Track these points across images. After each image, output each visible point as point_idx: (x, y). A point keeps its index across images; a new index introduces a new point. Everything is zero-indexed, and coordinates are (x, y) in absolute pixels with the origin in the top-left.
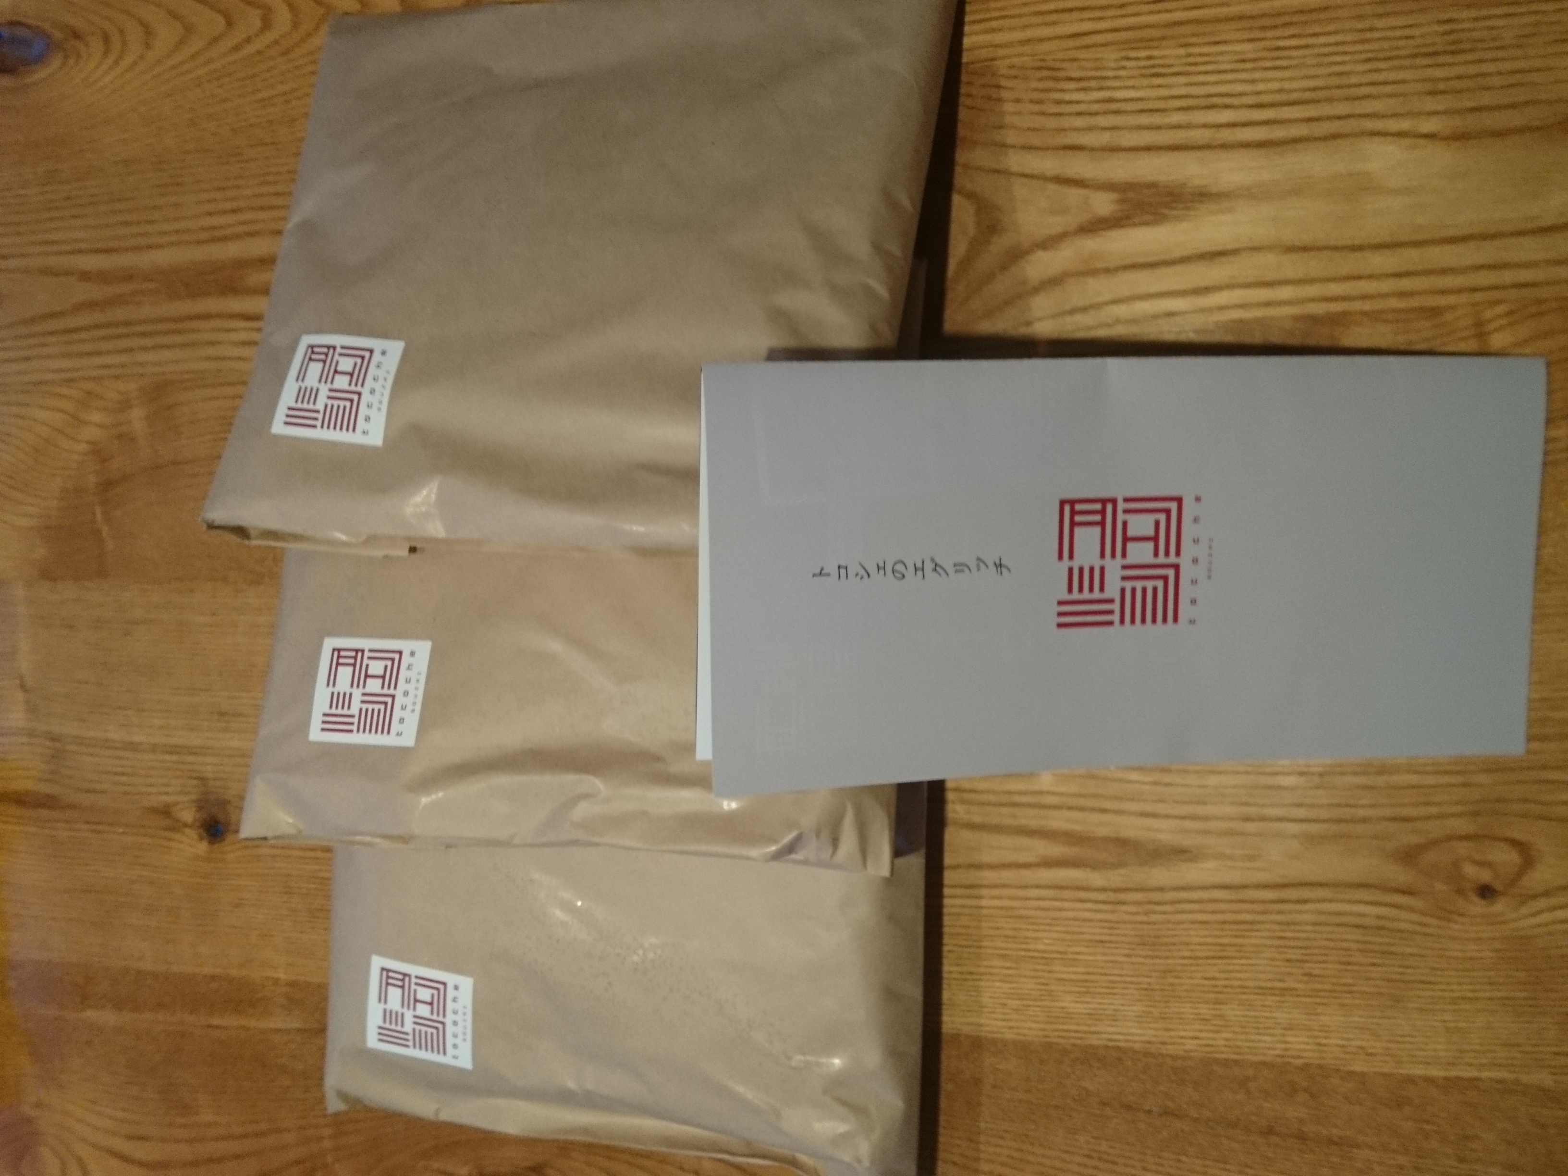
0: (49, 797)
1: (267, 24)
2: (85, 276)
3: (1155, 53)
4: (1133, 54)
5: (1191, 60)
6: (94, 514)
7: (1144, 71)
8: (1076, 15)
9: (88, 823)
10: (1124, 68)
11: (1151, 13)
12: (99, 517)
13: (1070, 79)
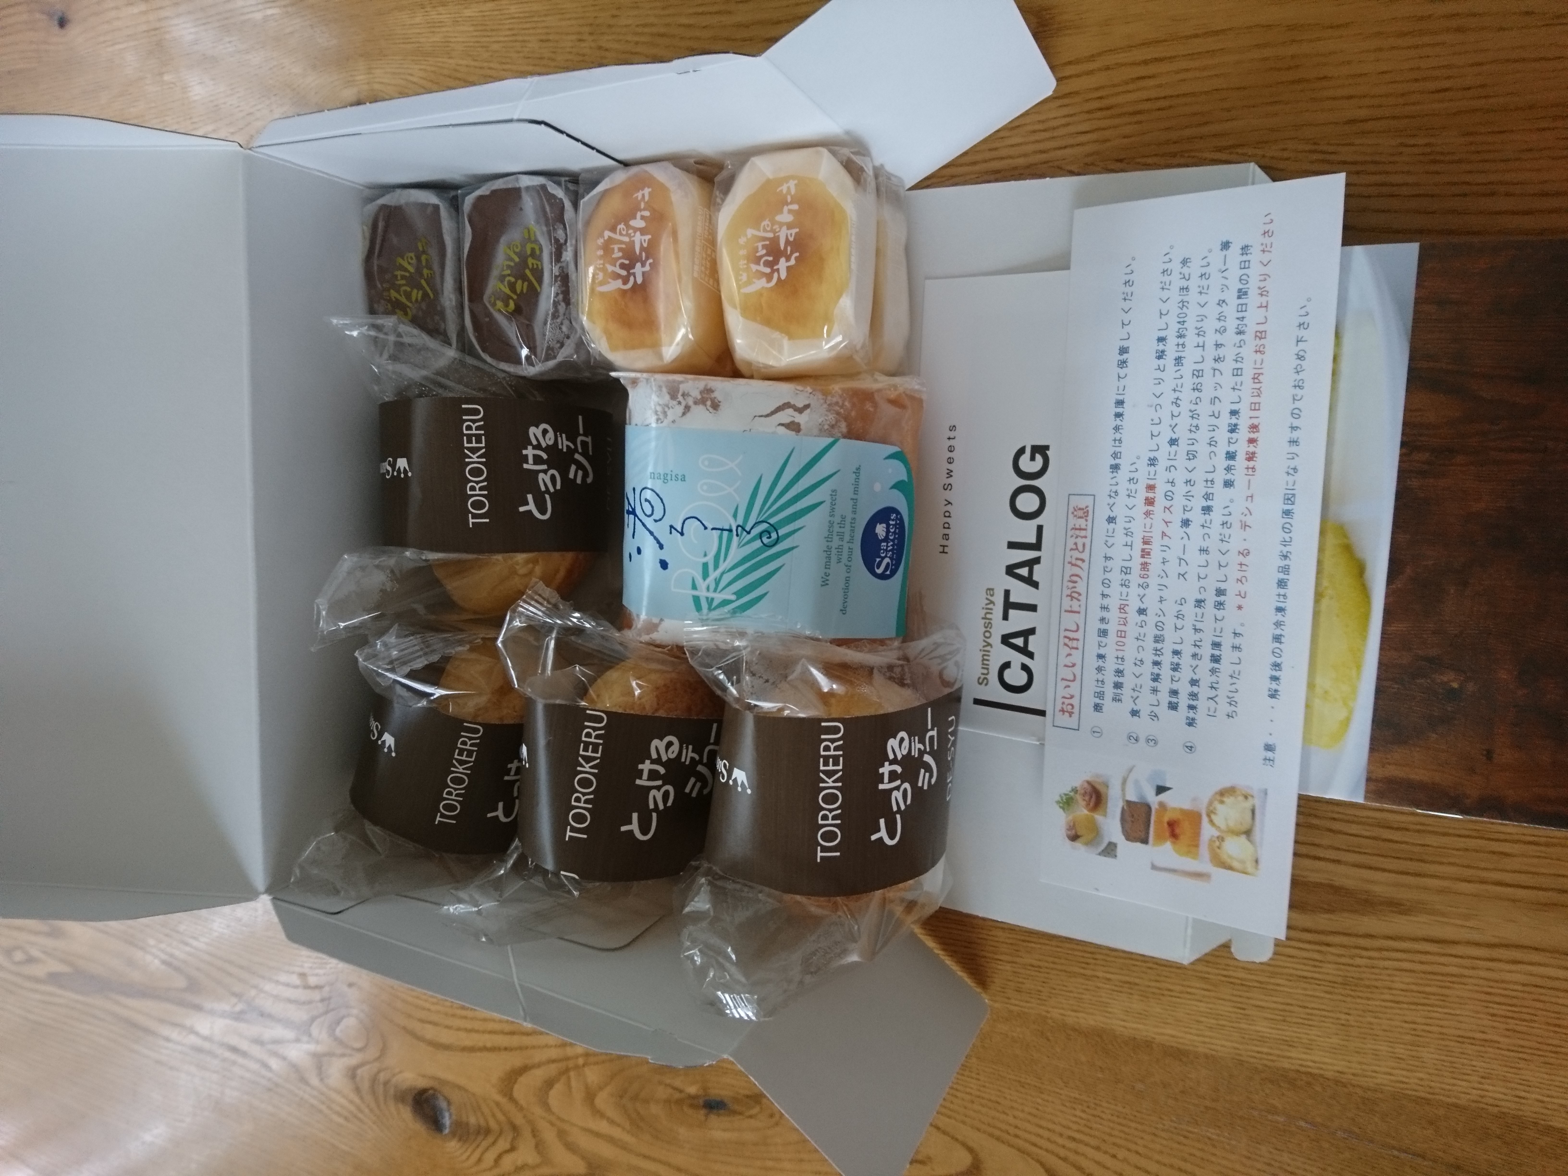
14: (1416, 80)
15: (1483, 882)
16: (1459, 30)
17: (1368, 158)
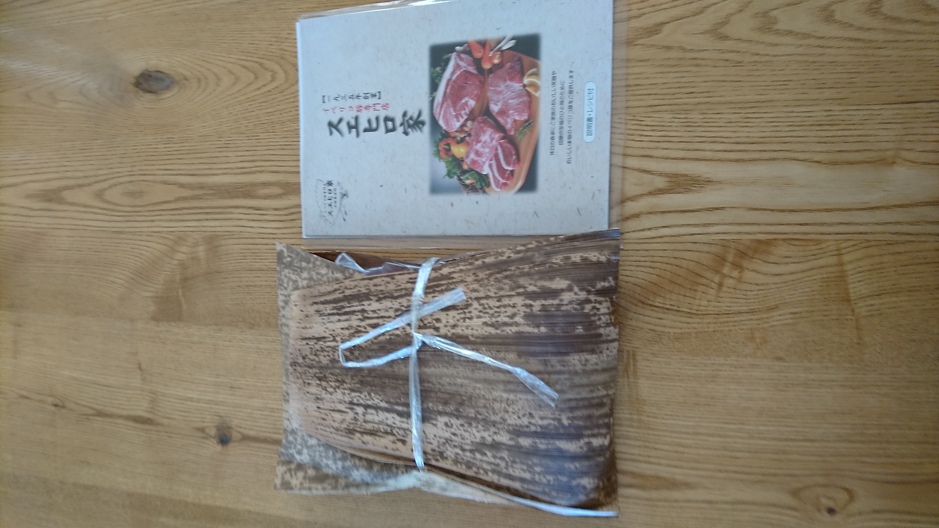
0: (148, 419)
1: (273, 79)
2: (182, 186)
3: (688, 116)
4: (678, 116)
5: (705, 120)
6: (178, 292)
7: (682, 124)
8: (652, 97)
9: (166, 432)
10: (673, 122)
11: (687, 98)
12: (180, 294)
13: (647, 125)
14: (679, 88)
15: (727, 471)
16: (697, 65)
17: (658, 124)
